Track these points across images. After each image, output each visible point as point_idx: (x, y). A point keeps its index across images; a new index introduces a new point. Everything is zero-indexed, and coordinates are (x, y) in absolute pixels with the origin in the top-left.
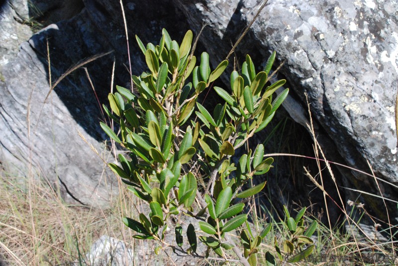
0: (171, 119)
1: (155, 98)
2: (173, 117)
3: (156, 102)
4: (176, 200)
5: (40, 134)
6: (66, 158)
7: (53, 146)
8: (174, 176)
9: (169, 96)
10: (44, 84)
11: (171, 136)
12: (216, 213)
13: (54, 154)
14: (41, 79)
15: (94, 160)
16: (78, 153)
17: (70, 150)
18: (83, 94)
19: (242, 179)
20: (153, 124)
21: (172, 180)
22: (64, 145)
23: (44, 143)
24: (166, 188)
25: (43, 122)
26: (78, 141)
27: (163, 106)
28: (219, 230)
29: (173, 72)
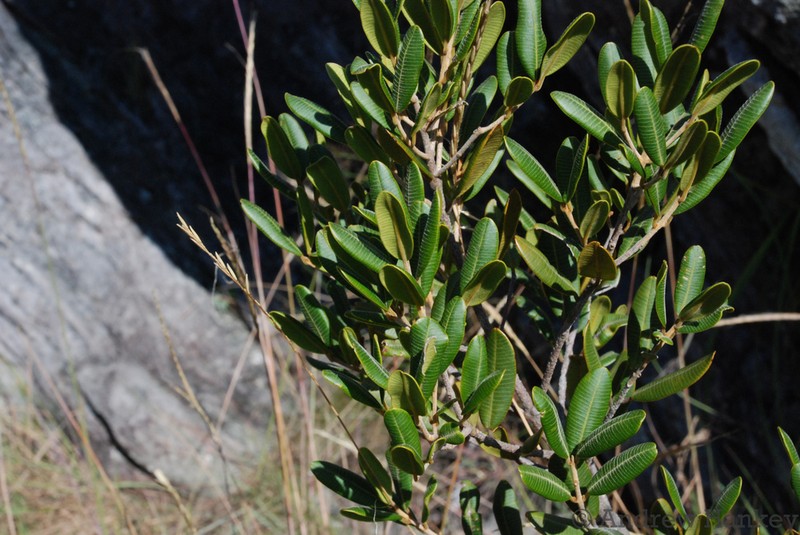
0: (438, 185)
1: (393, 126)
2: (442, 176)
3: (396, 138)
4: (457, 404)
5: (30, 268)
6: (109, 342)
7: (72, 304)
8: (447, 338)
9: (430, 119)
10: (42, 113)
11: (438, 232)
12: (568, 441)
13: (73, 329)
14: (33, 98)
15: (193, 346)
16: (146, 324)
17: (121, 314)
18: (160, 145)
19: (645, 349)
20: (389, 198)
21: (442, 349)
22: (104, 300)
23: (42, 293)
24: (427, 373)
25: (39, 231)
26: (145, 287)
27: (415, 148)
28: (578, 491)
29: (442, 52)
